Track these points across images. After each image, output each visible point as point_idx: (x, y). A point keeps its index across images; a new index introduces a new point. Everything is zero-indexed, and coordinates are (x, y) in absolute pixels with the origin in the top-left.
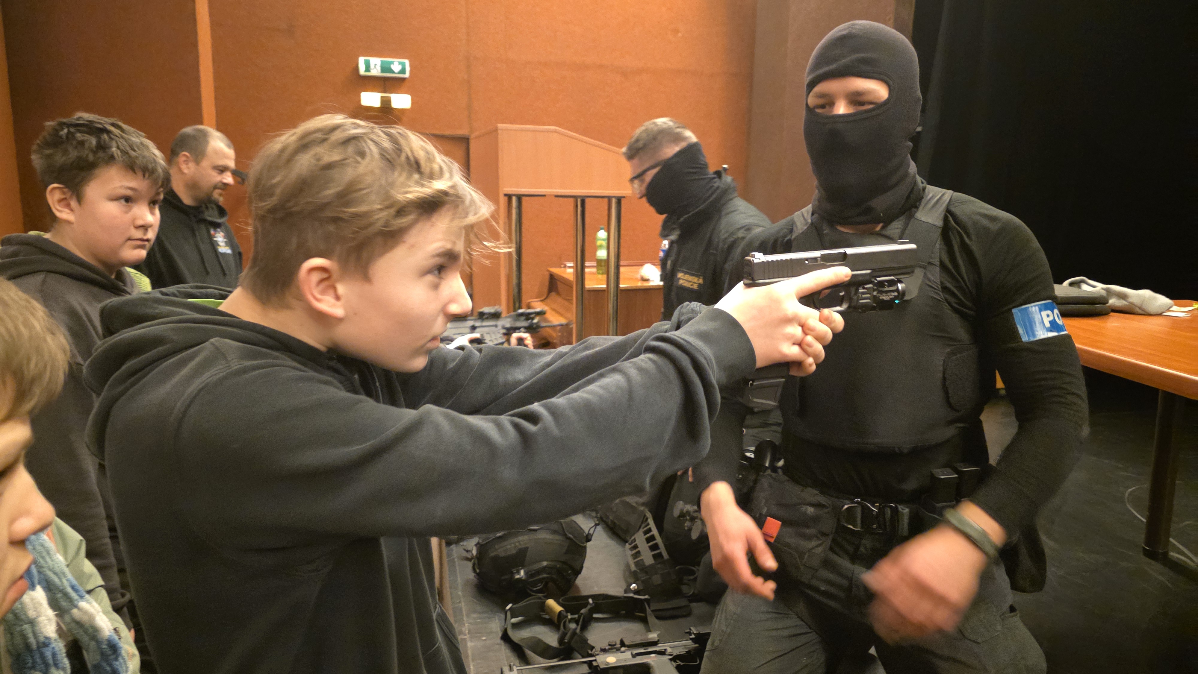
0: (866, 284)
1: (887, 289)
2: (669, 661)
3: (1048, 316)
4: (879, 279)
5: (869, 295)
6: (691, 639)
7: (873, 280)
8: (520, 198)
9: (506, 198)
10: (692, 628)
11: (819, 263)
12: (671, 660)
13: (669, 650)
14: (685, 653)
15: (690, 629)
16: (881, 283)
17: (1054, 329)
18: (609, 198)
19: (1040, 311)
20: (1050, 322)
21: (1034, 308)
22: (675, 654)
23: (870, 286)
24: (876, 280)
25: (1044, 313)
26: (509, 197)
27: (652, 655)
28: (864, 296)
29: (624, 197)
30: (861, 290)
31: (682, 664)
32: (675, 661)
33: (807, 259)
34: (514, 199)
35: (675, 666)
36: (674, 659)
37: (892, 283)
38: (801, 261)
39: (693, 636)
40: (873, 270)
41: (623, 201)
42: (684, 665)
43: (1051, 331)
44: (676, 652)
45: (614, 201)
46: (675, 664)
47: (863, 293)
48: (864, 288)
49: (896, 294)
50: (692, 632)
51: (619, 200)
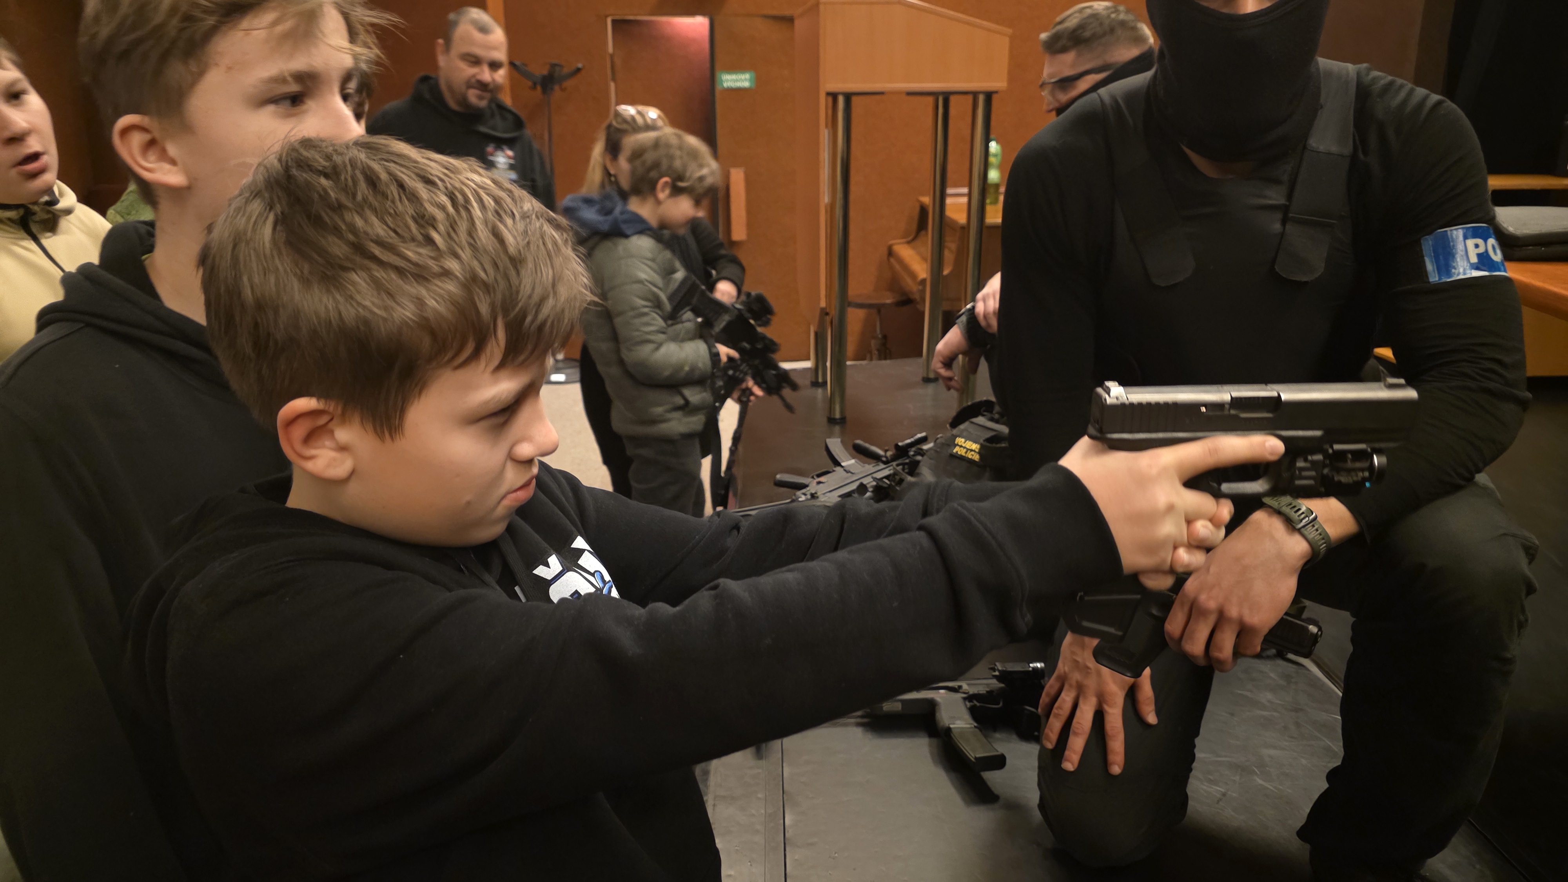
0: (1313, 453)
1: (1350, 464)
2: (962, 700)
3: (1477, 246)
4: (1337, 447)
5: (1313, 473)
6: (995, 677)
7: (1327, 446)
8: (848, 97)
9: (830, 99)
10: (997, 664)
11: (1226, 412)
12: (965, 699)
13: (965, 687)
14: (985, 692)
15: (996, 665)
16: (1342, 454)
17: (1484, 266)
18: (975, 94)
19: (1466, 238)
20: (1479, 256)
21: (1457, 233)
22: (971, 693)
23: (1318, 457)
24: (1332, 447)
25: (1470, 243)
26: (834, 96)
27: (942, 691)
28: (1305, 473)
29: (996, 92)
30: (1300, 464)
31: (978, 704)
32: (970, 701)
33: (1206, 405)
34: (841, 100)
35: (968, 706)
36: (970, 698)
37: (1359, 455)
38: (1192, 408)
39: (997, 673)
40: (1327, 432)
41: (995, 98)
42: (980, 706)
43: (1478, 268)
44: (973, 690)
45: (981, 98)
46: (968, 704)
47: (1302, 469)
48: (1306, 460)
49: (1367, 474)
50: (996, 668)
51: (989, 96)
